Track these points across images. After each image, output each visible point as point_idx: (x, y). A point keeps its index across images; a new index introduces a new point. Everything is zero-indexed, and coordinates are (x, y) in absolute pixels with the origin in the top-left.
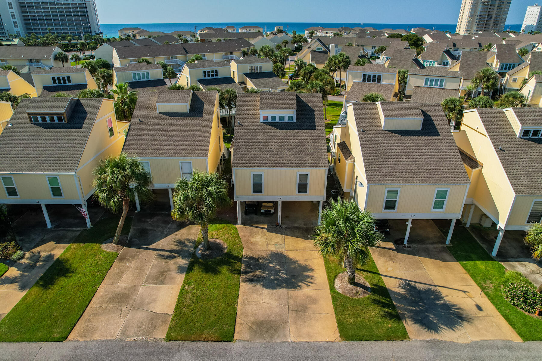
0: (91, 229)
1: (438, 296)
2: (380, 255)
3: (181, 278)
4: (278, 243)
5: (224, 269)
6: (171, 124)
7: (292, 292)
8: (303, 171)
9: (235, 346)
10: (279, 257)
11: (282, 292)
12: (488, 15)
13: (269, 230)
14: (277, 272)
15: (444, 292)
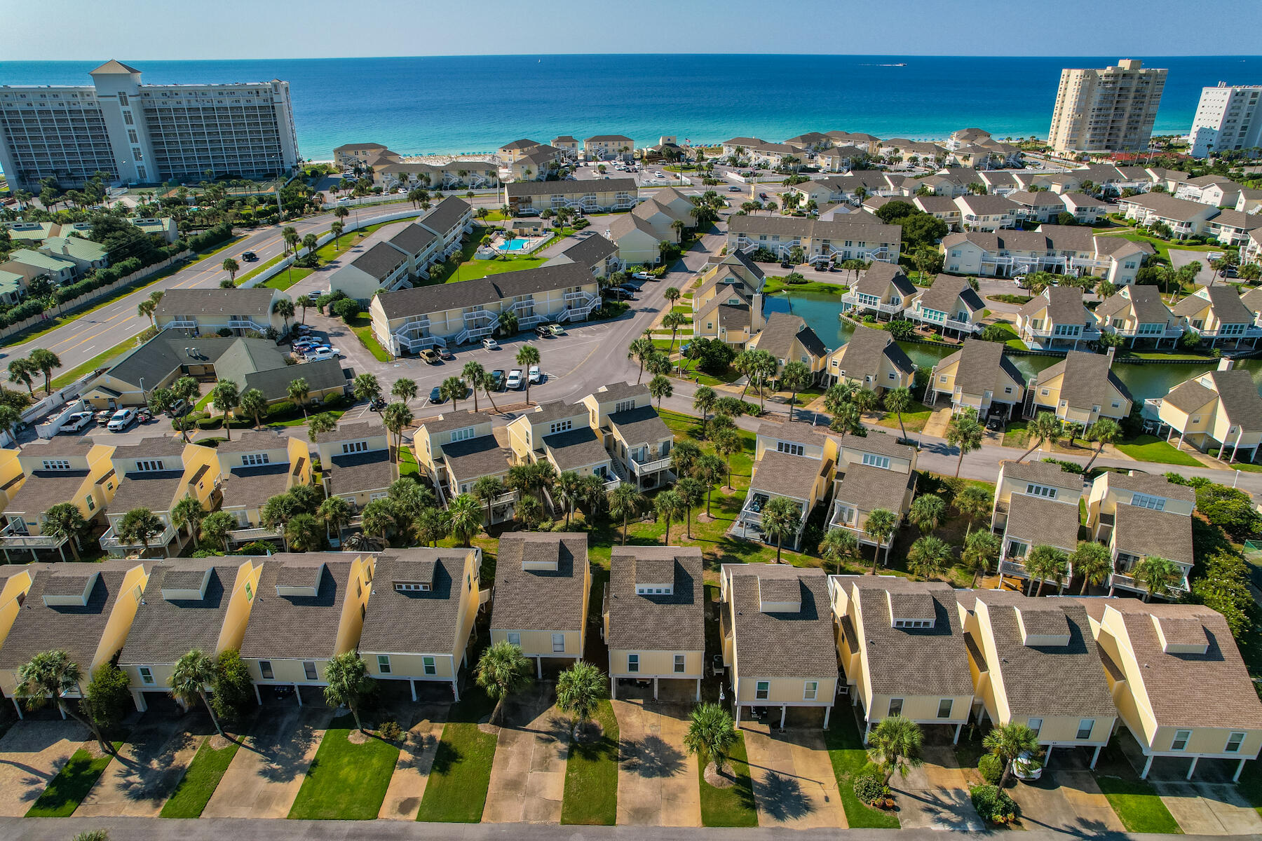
0: (459, 704)
1: (795, 787)
2: (754, 740)
3: (563, 764)
4: (653, 725)
5: (603, 755)
6: (539, 586)
7: (666, 780)
8: (680, 653)
9: (616, 830)
10: (654, 742)
11: (657, 780)
12: (1116, 109)
13: (645, 707)
14: (652, 760)
15: (802, 784)
